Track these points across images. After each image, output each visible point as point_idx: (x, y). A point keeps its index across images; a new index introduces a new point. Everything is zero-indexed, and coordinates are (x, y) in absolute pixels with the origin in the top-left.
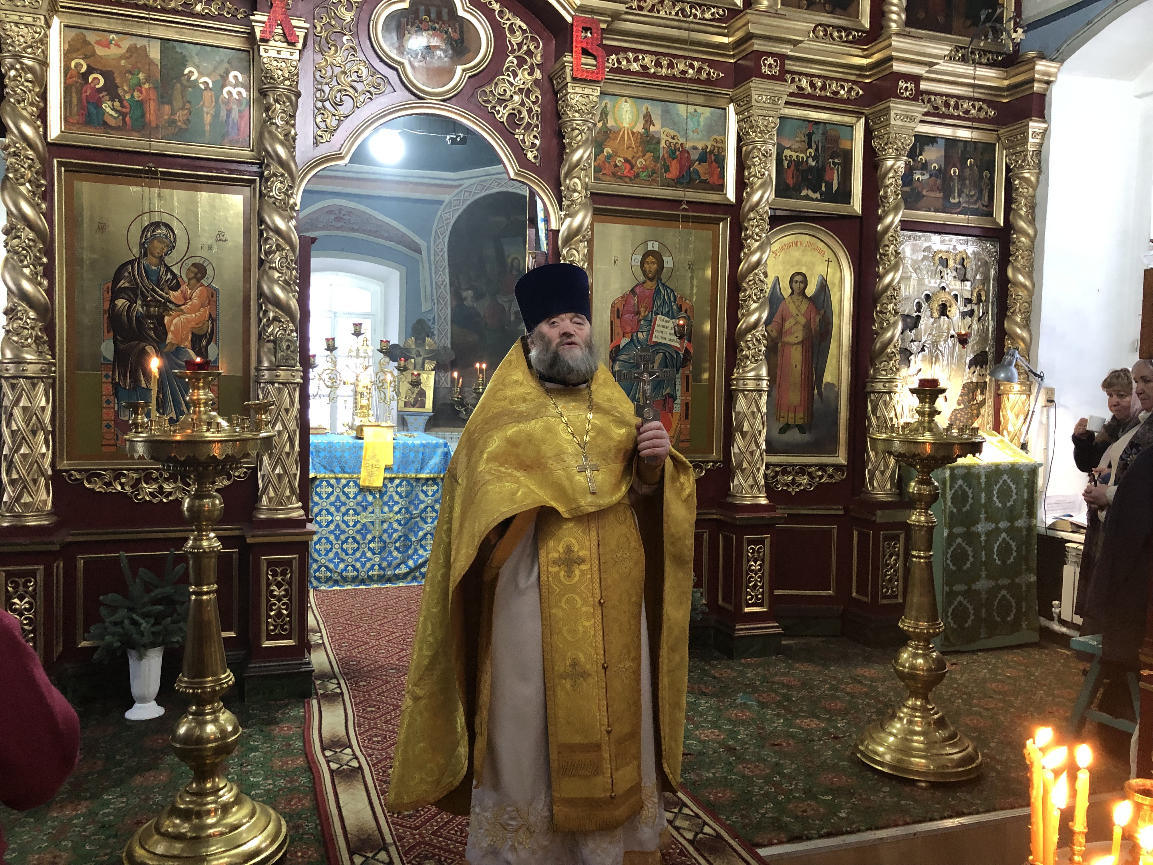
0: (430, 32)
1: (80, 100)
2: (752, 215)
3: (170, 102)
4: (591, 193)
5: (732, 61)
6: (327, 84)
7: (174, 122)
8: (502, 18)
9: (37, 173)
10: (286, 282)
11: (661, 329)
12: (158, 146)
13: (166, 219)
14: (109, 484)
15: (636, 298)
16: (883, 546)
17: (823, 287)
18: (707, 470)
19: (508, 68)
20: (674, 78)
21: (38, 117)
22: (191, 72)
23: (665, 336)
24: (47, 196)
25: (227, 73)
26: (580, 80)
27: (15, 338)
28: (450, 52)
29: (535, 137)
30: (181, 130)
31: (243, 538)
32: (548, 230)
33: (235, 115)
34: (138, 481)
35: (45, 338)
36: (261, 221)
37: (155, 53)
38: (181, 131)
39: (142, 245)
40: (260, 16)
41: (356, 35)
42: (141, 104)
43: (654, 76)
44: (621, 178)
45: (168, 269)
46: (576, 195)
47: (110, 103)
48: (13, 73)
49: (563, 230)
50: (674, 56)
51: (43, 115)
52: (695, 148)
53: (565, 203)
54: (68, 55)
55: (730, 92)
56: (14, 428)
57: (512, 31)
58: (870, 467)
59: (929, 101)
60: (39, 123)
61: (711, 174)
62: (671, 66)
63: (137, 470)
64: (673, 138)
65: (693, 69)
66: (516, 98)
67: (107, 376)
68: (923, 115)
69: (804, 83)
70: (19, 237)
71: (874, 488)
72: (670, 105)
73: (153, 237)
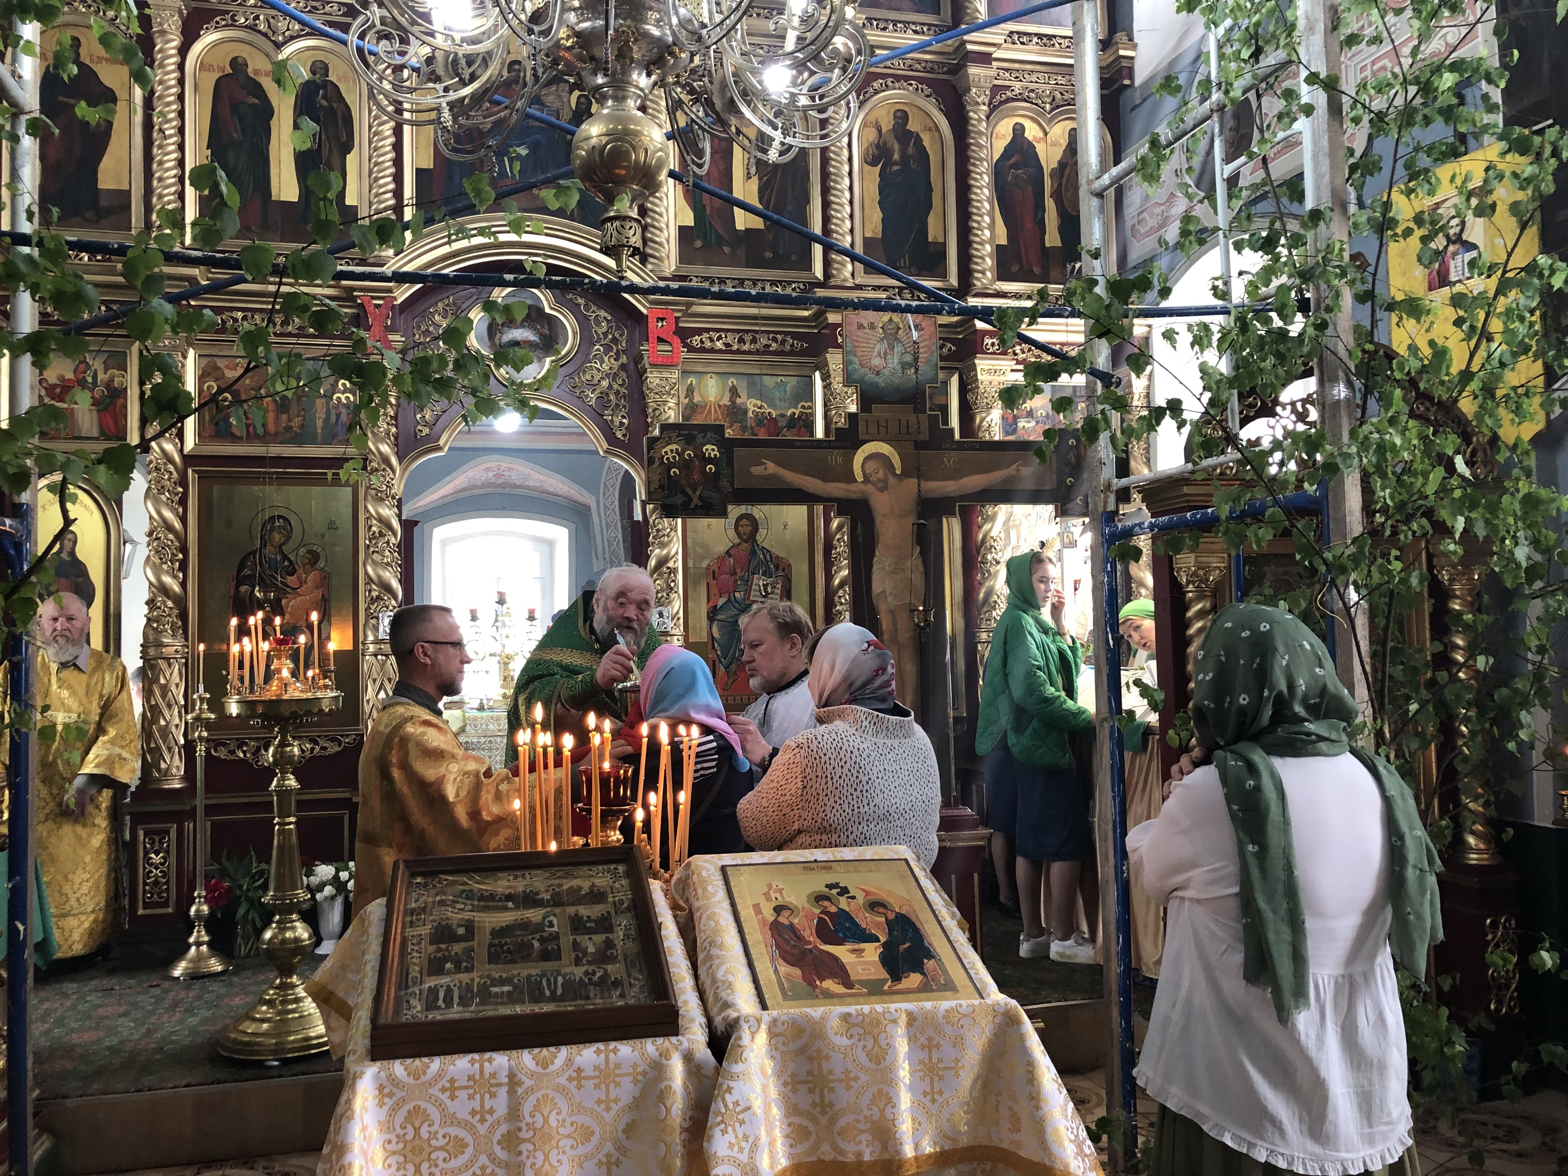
1: (211, 416)
3: (286, 412)
5: (813, 332)
7: (291, 428)
8: (587, 311)
9: (175, 482)
10: (388, 564)
11: (758, 588)
12: (275, 450)
13: (283, 512)
15: (731, 560)
19: (595, 355)
20: (757, 352)
21: (177, 435)
24: (183, 501)
26: (658, 364)
27: (155, 625)
29: (623, 417)
33: (344, 418)
34: (258, 749)
35: (180, 623)
36: (367, 510)
38: (296, 434)
39: (262, 537)
43: (738, 352)
45: (285, 557)
50: (756, 332)
51: (180, 434)
54: (201, 380)
55: (813, 362)
57: (598, 323)
60: (177, 440)
62: (754, 341)
63: (257, 739)
65: (777, 342)
66: (604, 383)
70: (158, 539)
72: (757, 378)
73: (273, 529)
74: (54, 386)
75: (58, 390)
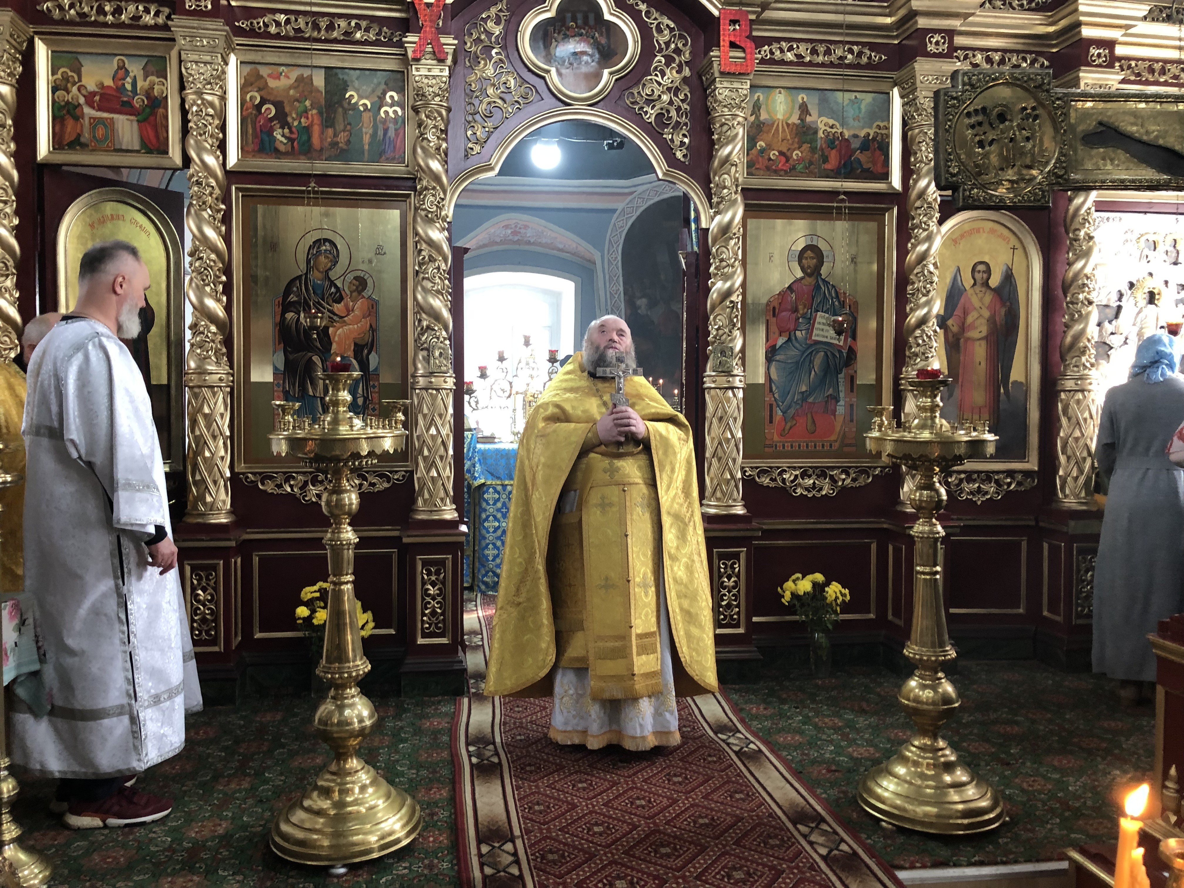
0: (577, 39)
1: (254, 129)
2: (918, 204)
3: (333, 126)
4: (742, 189)
5: (896, 42)
6: (477, 97)
7: (337, 143)
8: (649, 18)
9: (217, 199)
10: (438, 292)
11: (821, 327)
12: (321, 167)
13: (329, 236)
14: (280, 486)
15: (793, 296)
16: (1077, 559)
17: (1009, 277)
18: (874, 476)
19: (656, 68)
20: (832, 65)
21: (218, 147)
22: (351, 96)
23: (826, 334)
24: (226, 219)
25: (384, 94)
26: (729, 73)
27: (199, 351)
28: (597, 56)
29: (684, 136)
30: (343, 151)
31: (400, 538)
32: (698, 228)
33: (391, 133)
34: (306, 483)
35: (224, 350)
36: (417, 234)
37: (319, 80)
39: (308, 262)
40: (412, 38)
41: (504, 48)
42: (307, 130)
43: (810, 64)
44: (776, 172)
45: (332, 283)
46: (725, 191)
47: (280, 131)
48: (195, 108)
49: (714, 227)
50: (831, 42)
51: (222, 146)
52: (856, 136)
53: (715, 200)
54: (244, 88)
55: (894, 75)
56: (197, 433)
57: (660, 31)
58: (1061, 473)
59: (1129, 67)
60: (218, 153)
61: (874, 163)
62: (828, 52)
63: (304, 473)
64: (832, 127)
65: (853, 54)
66: (665, 98)
67: (278, 385)
68: (1120, 83)
69: (979, 58)
70: (201, 258)
71: (1066, 496)
72: (829, 93)
73: (319, 252)
74: (94, 94)
75: (97, 98)
